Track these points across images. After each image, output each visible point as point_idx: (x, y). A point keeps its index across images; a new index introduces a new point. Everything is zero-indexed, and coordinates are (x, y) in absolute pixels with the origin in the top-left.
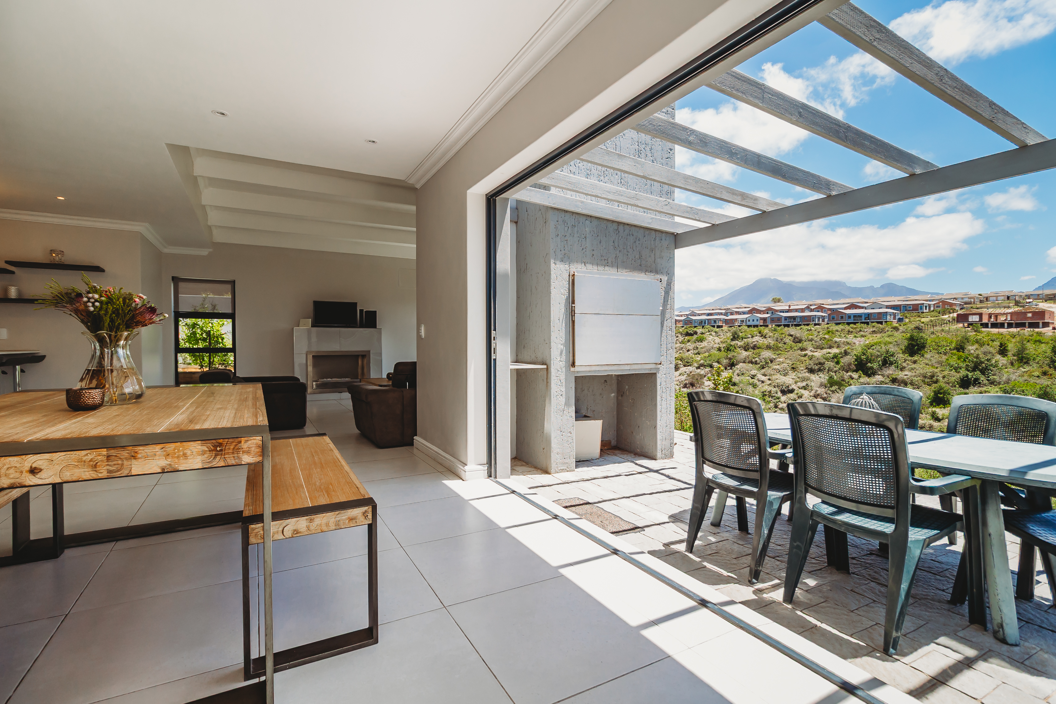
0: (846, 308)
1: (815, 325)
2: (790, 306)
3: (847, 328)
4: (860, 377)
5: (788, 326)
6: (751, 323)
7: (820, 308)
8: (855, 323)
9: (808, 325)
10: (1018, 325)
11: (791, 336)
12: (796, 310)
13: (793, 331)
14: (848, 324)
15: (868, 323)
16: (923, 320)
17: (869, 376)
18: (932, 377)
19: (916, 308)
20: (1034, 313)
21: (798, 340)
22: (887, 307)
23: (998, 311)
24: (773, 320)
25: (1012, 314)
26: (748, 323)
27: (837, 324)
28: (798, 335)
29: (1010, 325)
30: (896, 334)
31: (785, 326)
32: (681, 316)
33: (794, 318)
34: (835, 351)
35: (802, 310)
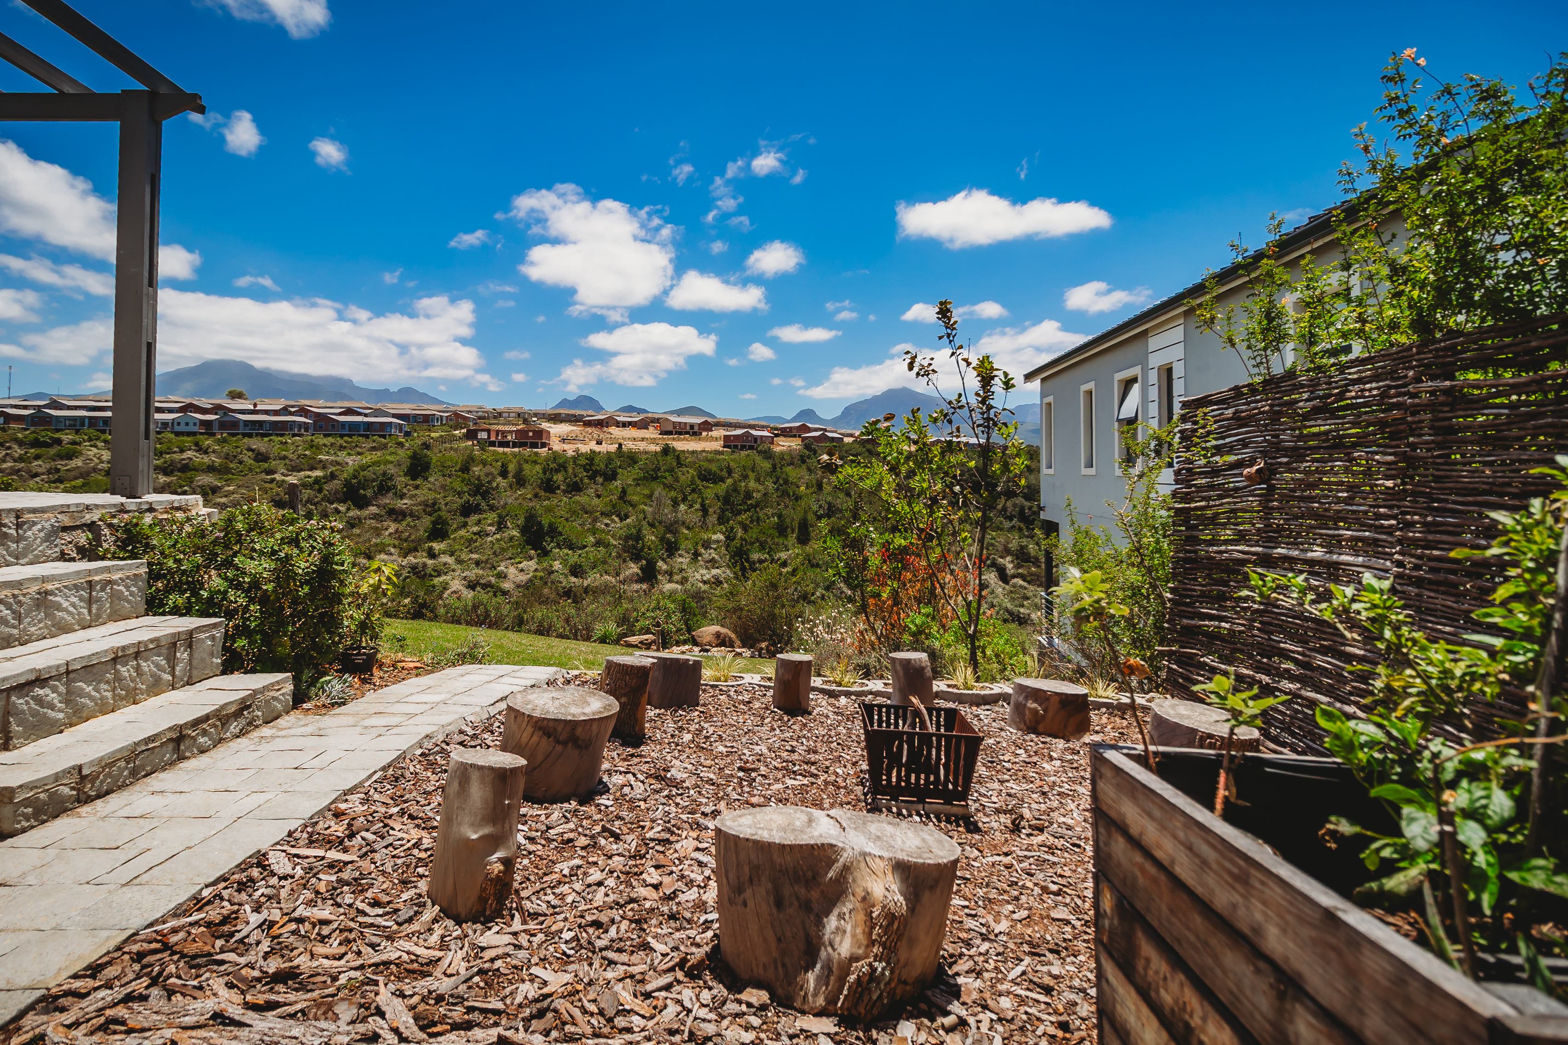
0: (340, 414)
1: (294, 435)
2: (255, 405)
3: (340, 441)
4: (348, 509)
5: (250, 436)
6: (182, 428)
7: (303, 411)
8: (350, 436)
9: (282, 435)
10: (522, 445)
11: (253, 450)
12: (266, 412)
13: (257, 444)
14: (342, 436)
15: (367, 437)
16: (433, 435)
17: (361, 508)
18: (434, 504)
19: (427, 420)
20: (534, 432)
21: (261, 457)
22: (394, 416)
23: (507, 428)
24: (223, 425)
25: (517, 432)
26: (177, 428)
27: (325, 436)
28: (263, 450)
29: (515, 445)
30: (400, 452)
31: (245, 435)
32: (25, 407)
33: (261, 423)
34: (319, 473)
35: (276, 413)
